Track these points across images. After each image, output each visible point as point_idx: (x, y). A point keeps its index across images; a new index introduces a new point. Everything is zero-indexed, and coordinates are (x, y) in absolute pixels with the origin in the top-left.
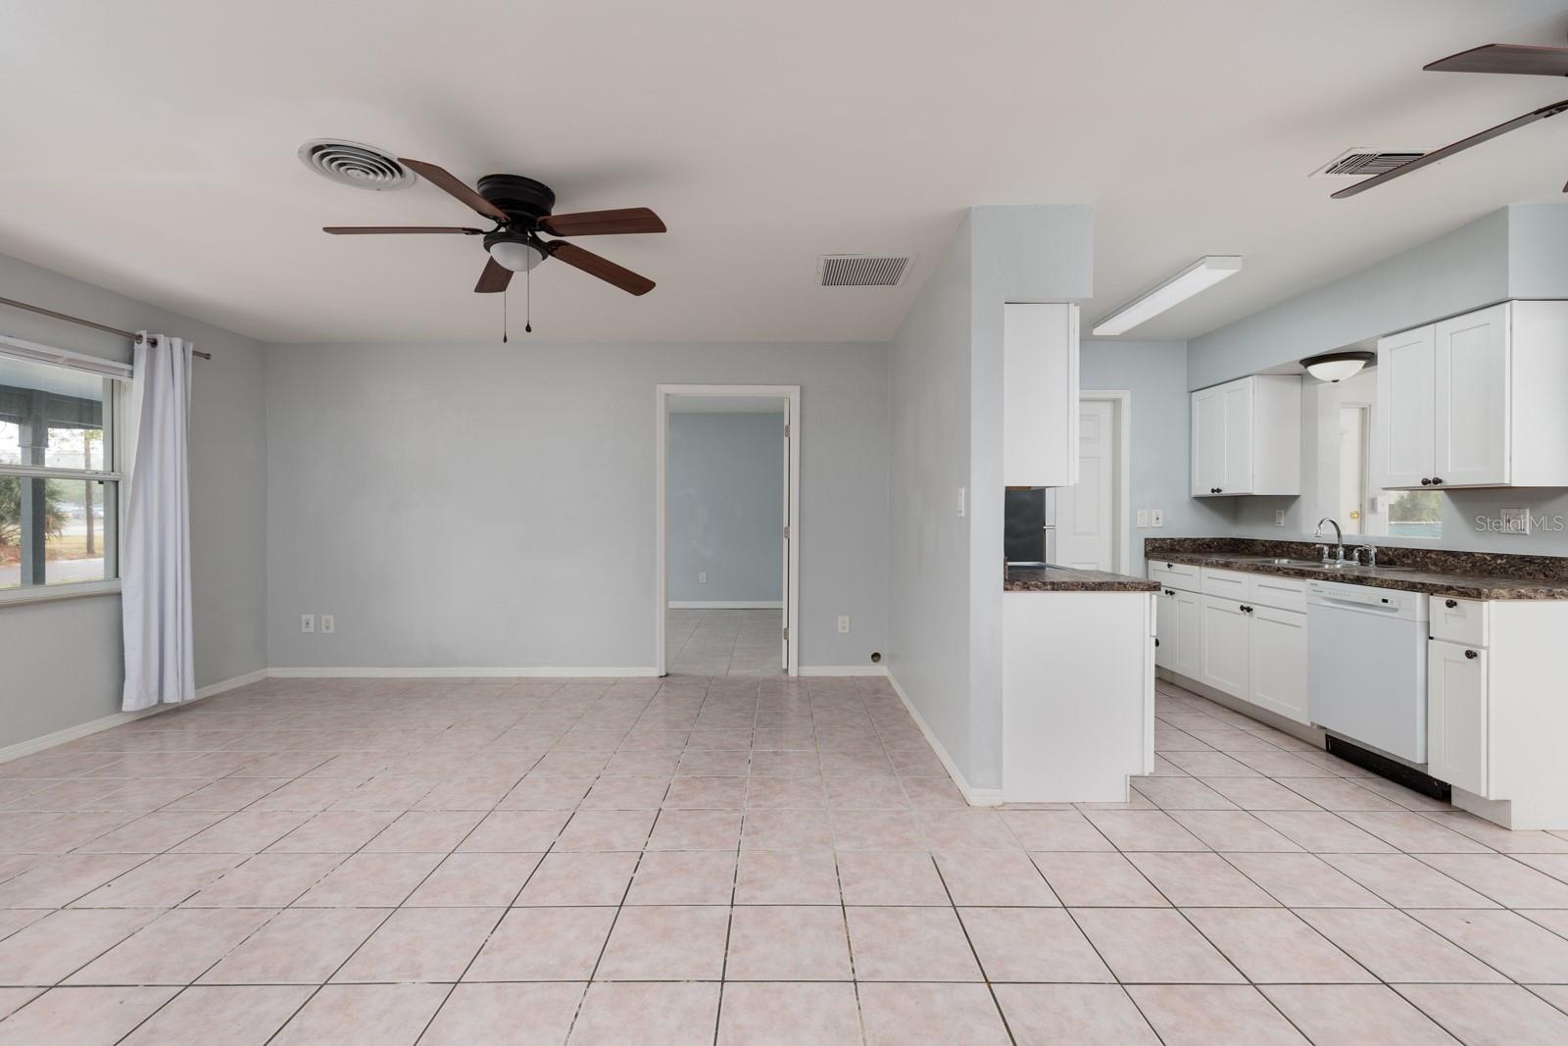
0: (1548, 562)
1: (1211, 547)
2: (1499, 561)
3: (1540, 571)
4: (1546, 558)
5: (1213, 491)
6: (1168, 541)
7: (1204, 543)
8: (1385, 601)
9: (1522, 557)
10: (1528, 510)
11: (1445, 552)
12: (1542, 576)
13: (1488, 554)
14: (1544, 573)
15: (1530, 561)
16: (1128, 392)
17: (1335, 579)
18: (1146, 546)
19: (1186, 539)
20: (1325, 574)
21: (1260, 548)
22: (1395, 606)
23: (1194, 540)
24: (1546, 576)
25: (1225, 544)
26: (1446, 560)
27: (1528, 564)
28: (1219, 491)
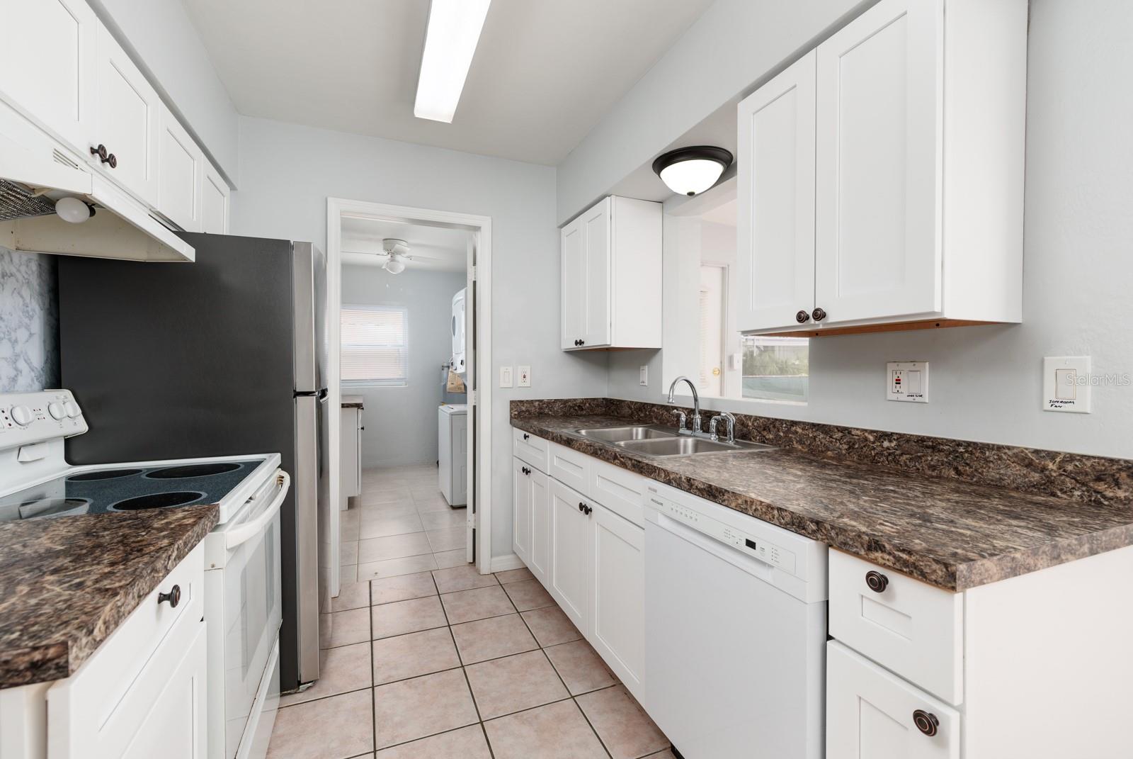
0: (962, 450)
1: (582, 409)
2: (886, 444)
3: (950, 463)
4: (959, 444)
5: (576, 343)
6: (537, 404)
7: (575, 405)
8: (751, 544)
9: (921, 440)
10: (927, 364)
11: (814, 425)
12: (953, 473)
13: (872, 432)
14: (956, 469)
15: (933, 448)
16: (489, 219)
17: (679, 485)
18: (511, 409)
19: (556, 401)
20: (667, 473)
21: (626, 411)
22: (767, 559)
23: (565, 402)
24: (958, 472)
25: (598, 406)
26: (815, 437)
27: (930, 451)
28: (581, 343)
